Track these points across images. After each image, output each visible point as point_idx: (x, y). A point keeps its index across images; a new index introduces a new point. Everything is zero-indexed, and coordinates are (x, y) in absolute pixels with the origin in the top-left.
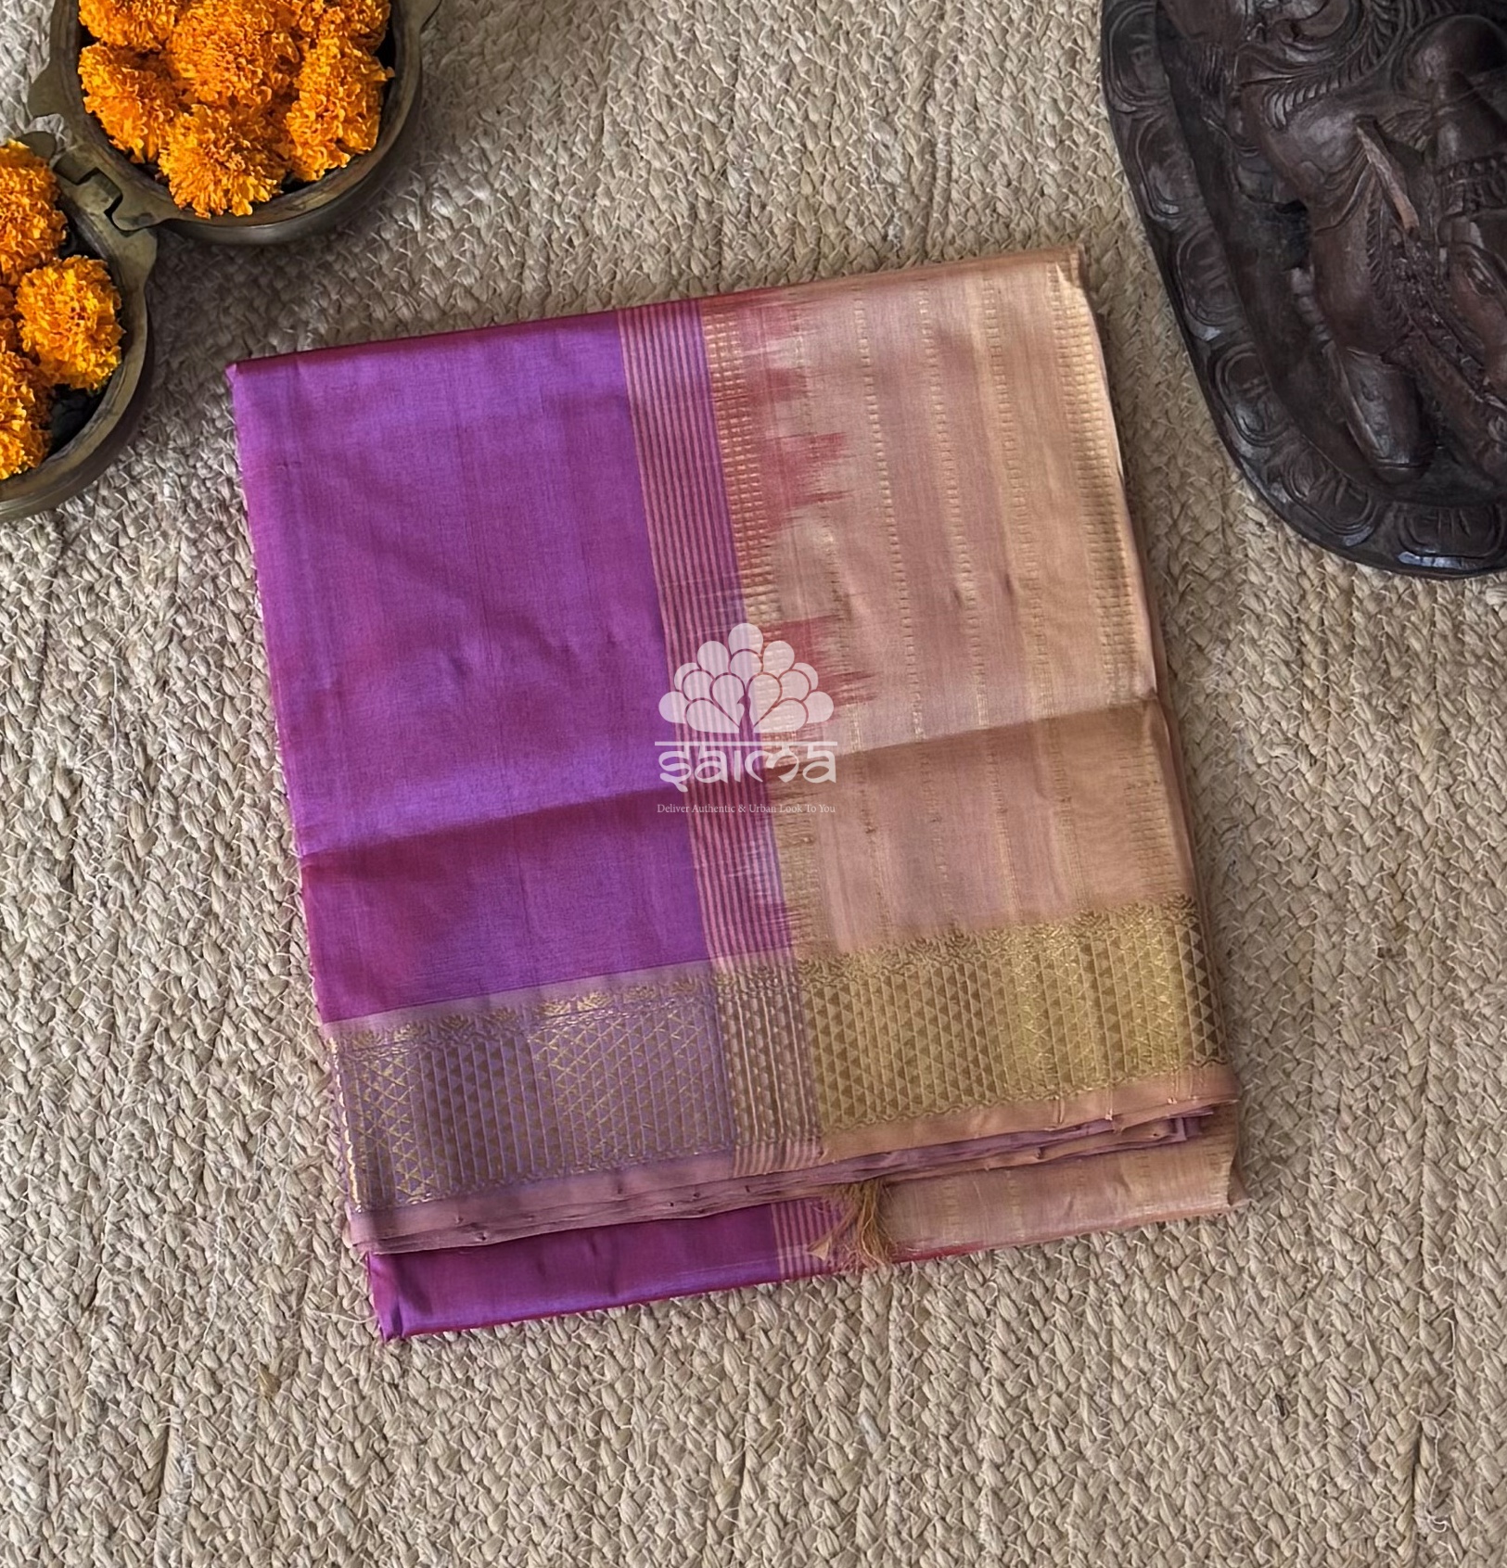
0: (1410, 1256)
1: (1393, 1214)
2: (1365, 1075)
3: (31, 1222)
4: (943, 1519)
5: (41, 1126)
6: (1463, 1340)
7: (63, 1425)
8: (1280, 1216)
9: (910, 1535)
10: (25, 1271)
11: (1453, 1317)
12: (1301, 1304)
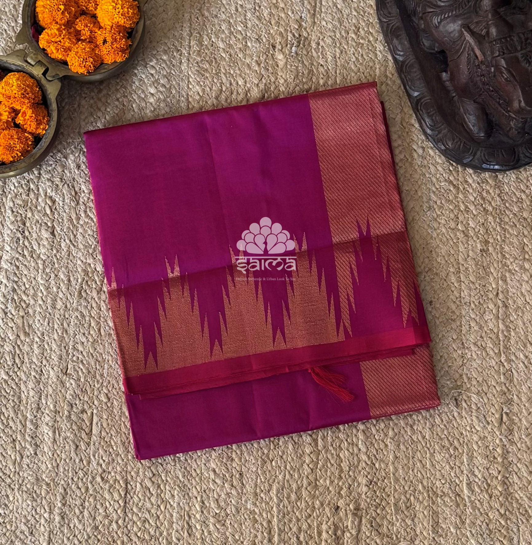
0: (497, 352)
1: (489, 337)
2: (478, 291)
3: (46, 346)
4: (347, 440)
5: (48, 314)
6: (515, 380)
7: (59, 412)
8: (453, 338)
9: (336, 445)
10: (44, 362)
11: (512, 372)
12: (462, 368)
